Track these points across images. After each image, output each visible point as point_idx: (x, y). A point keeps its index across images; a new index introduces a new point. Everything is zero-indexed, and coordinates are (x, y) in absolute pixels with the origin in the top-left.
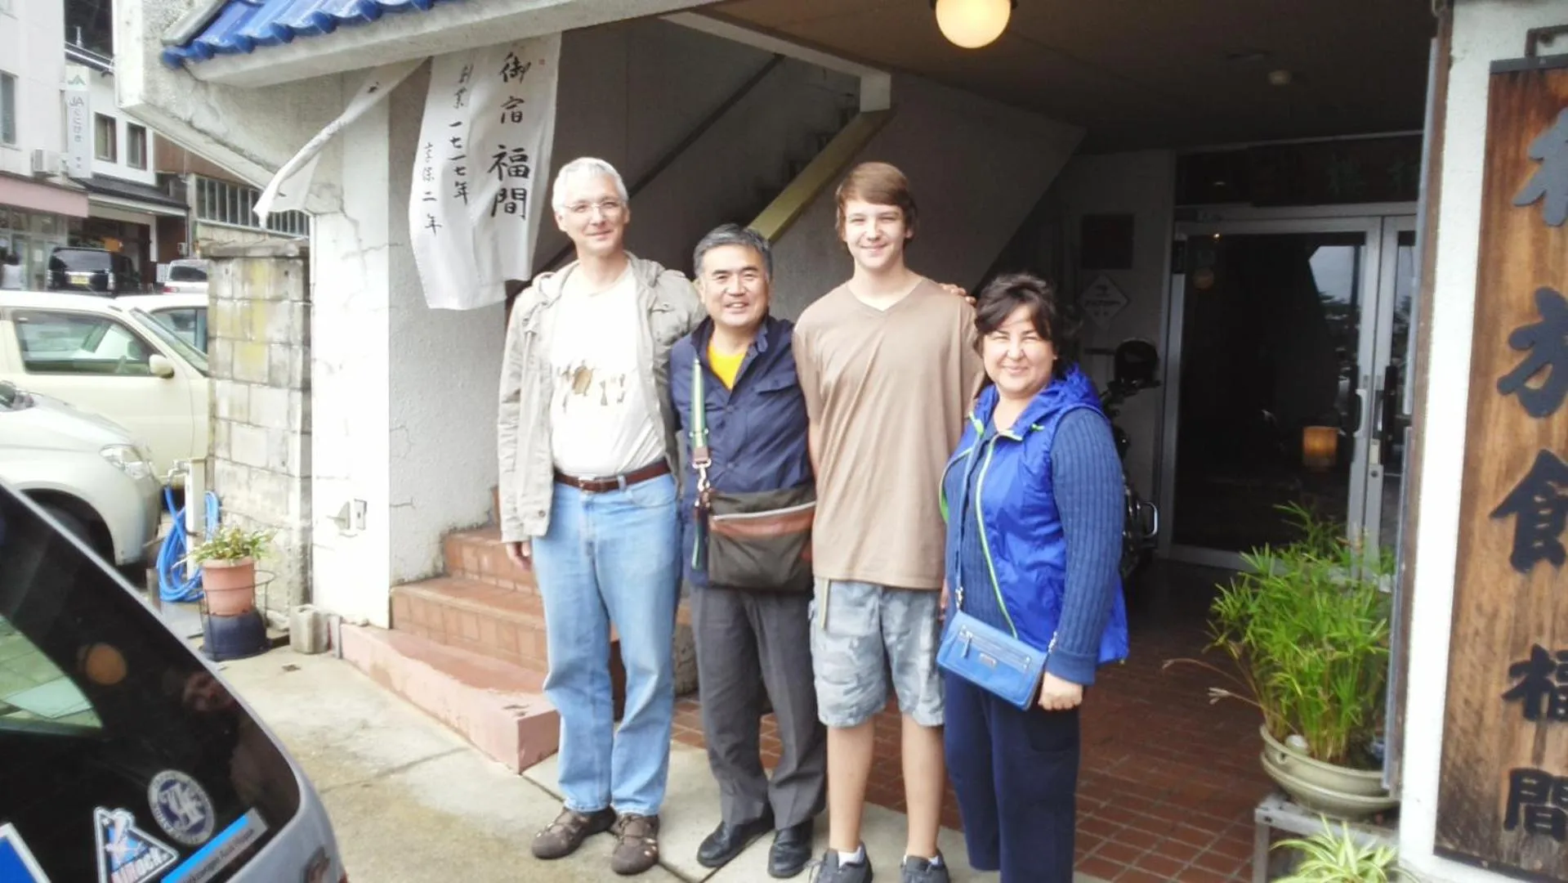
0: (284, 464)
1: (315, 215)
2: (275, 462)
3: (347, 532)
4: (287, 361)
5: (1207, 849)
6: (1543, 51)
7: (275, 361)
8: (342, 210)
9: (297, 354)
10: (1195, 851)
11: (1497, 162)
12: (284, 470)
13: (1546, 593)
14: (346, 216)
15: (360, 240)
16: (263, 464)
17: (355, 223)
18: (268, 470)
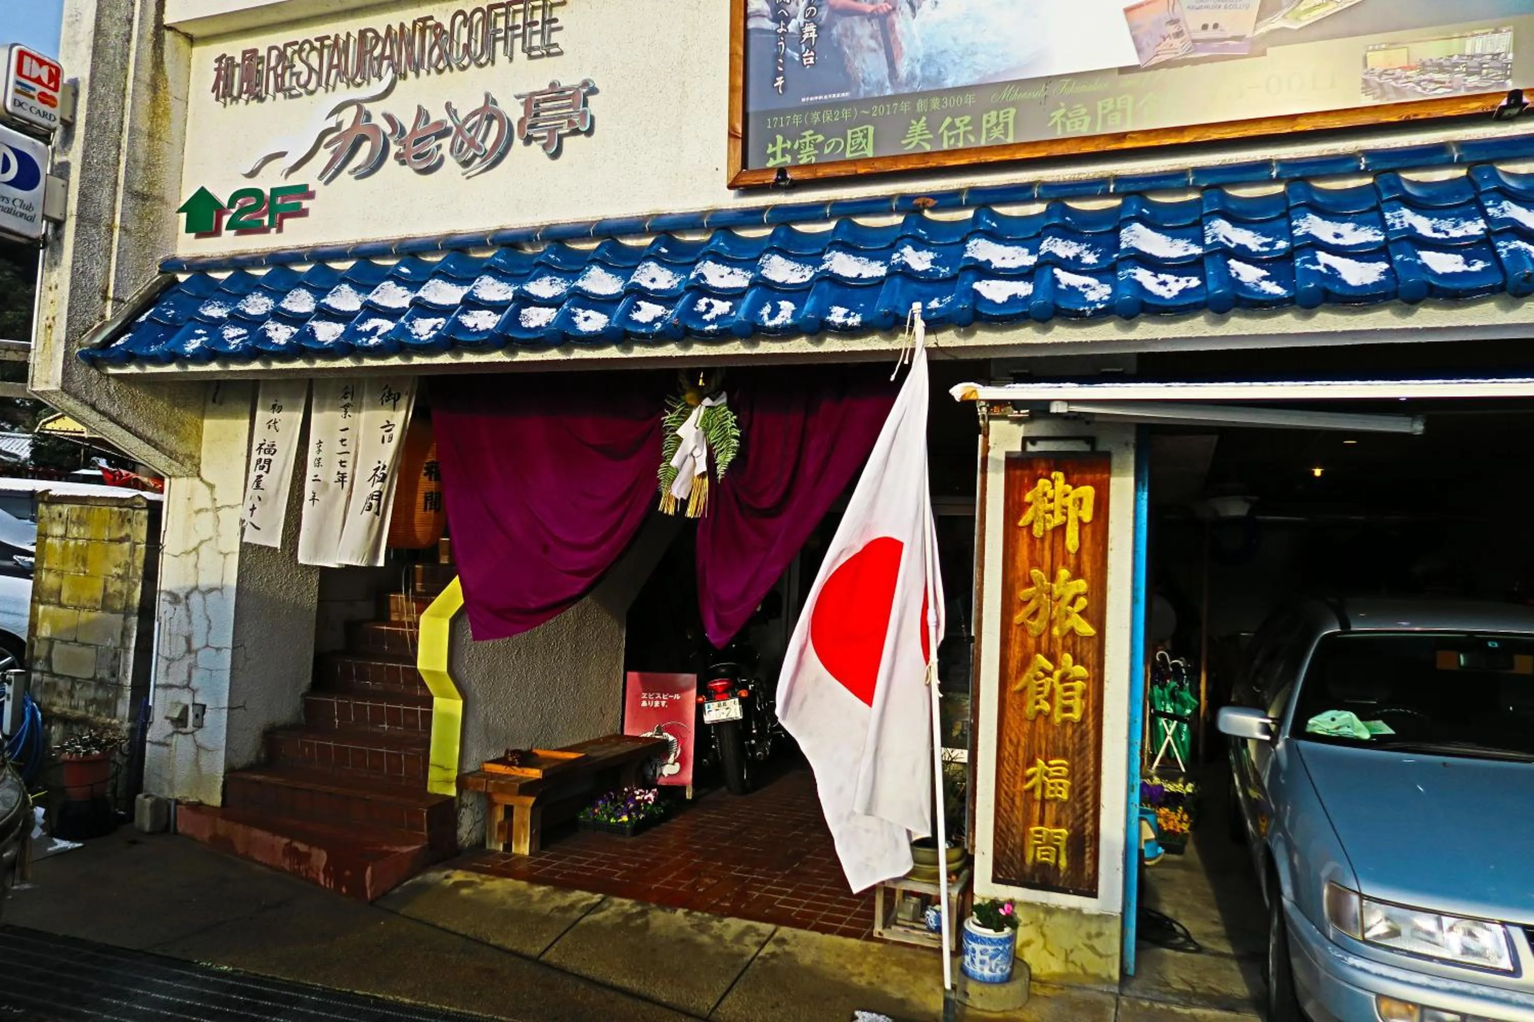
0: (113, 675)
1: (170, 477)
2: (105, 674)
3: (184, 730)
4: (125, 592)
5: (858, 909)
6: (1030, 448)
7: (111, 590)
8: (199, 475)
9: (136, 585)
10: (852, 911)
11: (1010, 502)
12: (114, 680)
13: (1042, 731)
14: (202, 480)
15: (215, 500)
16: (90, 675)
17: (211, 487)
18: (96, 681)
